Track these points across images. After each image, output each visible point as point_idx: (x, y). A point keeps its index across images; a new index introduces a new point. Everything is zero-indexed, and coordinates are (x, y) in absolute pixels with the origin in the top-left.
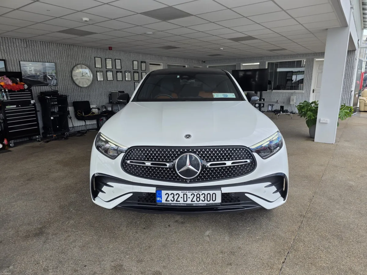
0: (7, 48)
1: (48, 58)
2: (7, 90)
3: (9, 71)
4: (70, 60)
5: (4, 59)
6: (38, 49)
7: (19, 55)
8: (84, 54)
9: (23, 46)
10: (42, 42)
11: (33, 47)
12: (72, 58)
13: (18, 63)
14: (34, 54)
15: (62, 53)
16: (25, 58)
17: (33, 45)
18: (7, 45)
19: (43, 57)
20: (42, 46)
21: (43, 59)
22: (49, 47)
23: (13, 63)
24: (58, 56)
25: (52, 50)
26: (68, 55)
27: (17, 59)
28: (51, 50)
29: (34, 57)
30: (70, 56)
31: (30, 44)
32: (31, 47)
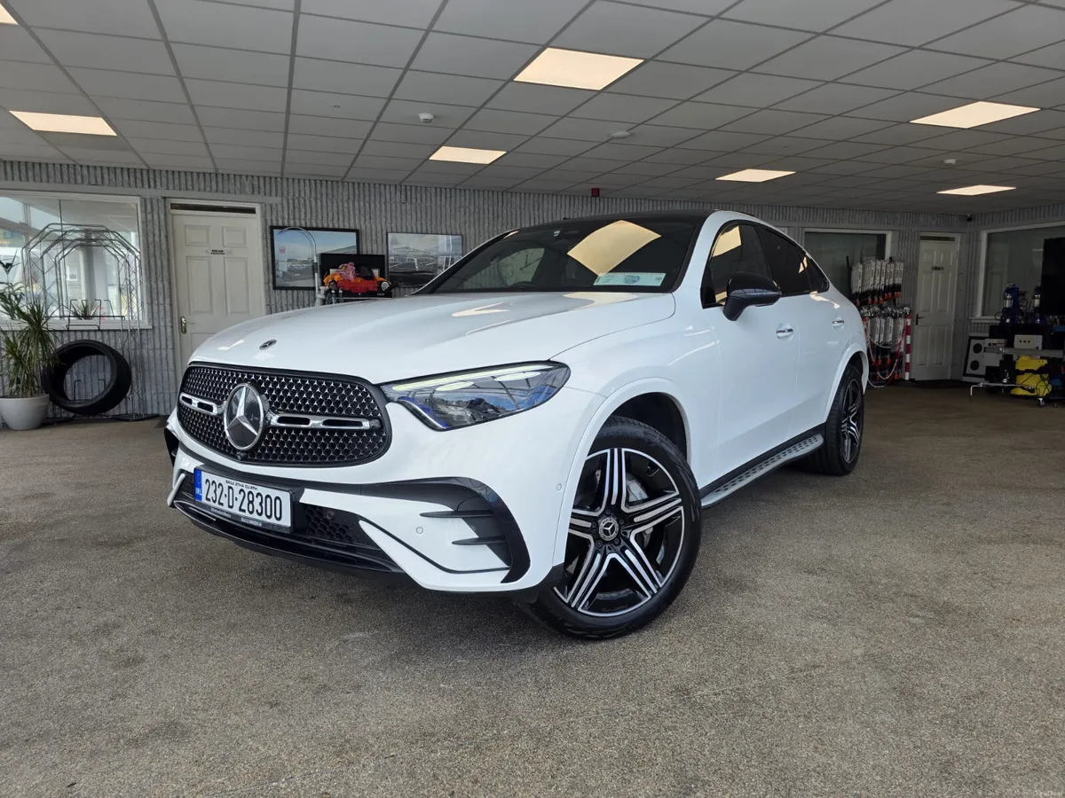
0: (367, 205)
1: (448, 224)
2: (341, 291)
3: (365, 253)
4: (499, 228)
5: (358, 227)
6: (429, 204)
7: (389, 221)
8: (536, 213)
9: (398, 200)
10: (438, 190)
11: (419, 201)
12: (505, 221)
13: (385, 236)
14: (419, 216)
15: (482, 211)
16: (399, 228)
17: (419, 196)
18: (367, 199)
19: (438, 224)
20: (438, 198)
21: (439, 228)
22: (453, 199)
23: (374, 238)
24: (472, 220)
25: (460, 207)
26: (496, 215)
27: (384, 228)
28: (458, 206)
29: (419, 223)
30: (500, 219)
31: (414, 196)
32: (414, 201)
